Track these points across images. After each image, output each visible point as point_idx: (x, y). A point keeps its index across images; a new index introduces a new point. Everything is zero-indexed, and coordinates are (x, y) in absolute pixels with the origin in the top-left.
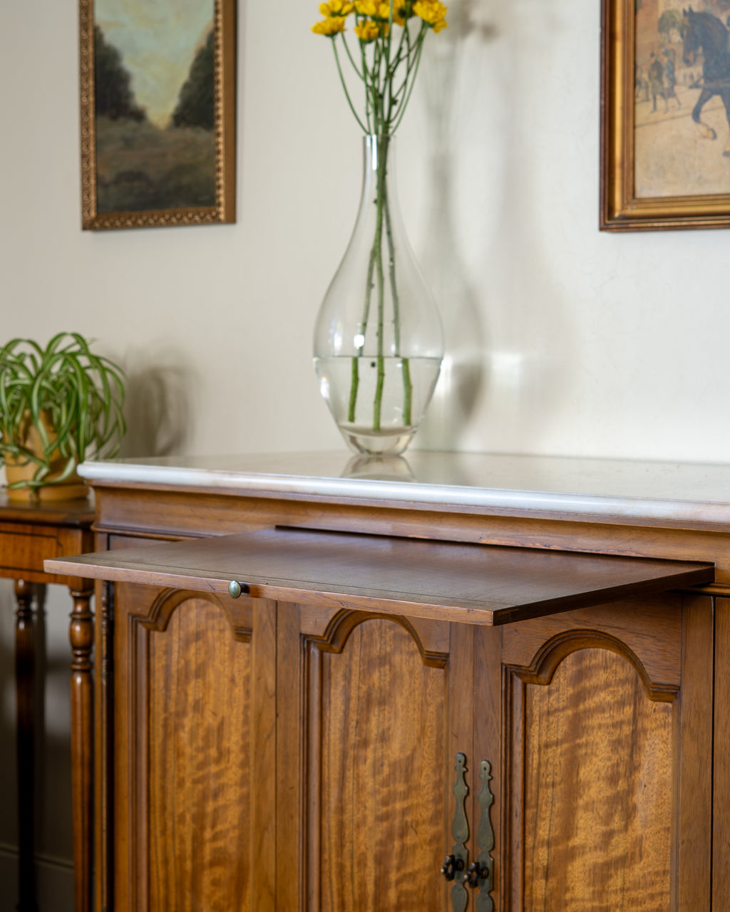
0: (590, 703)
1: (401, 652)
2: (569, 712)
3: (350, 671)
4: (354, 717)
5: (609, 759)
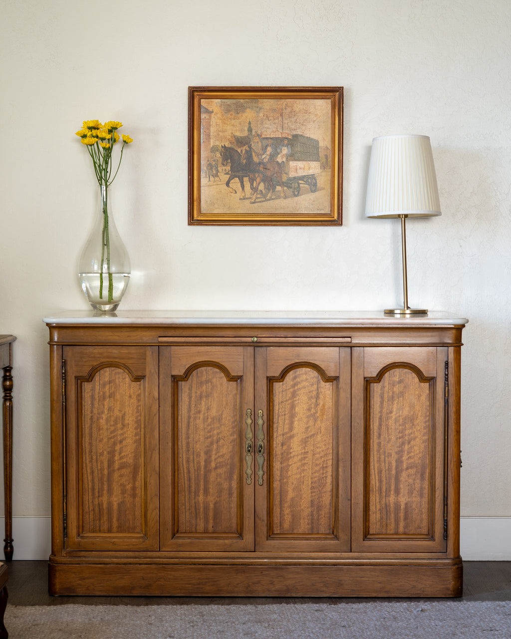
0: (300, 386)
1: (216, 378)
2: (291, 390)
3: (192, 387)
4: (193, 403)
5: (308, 403)
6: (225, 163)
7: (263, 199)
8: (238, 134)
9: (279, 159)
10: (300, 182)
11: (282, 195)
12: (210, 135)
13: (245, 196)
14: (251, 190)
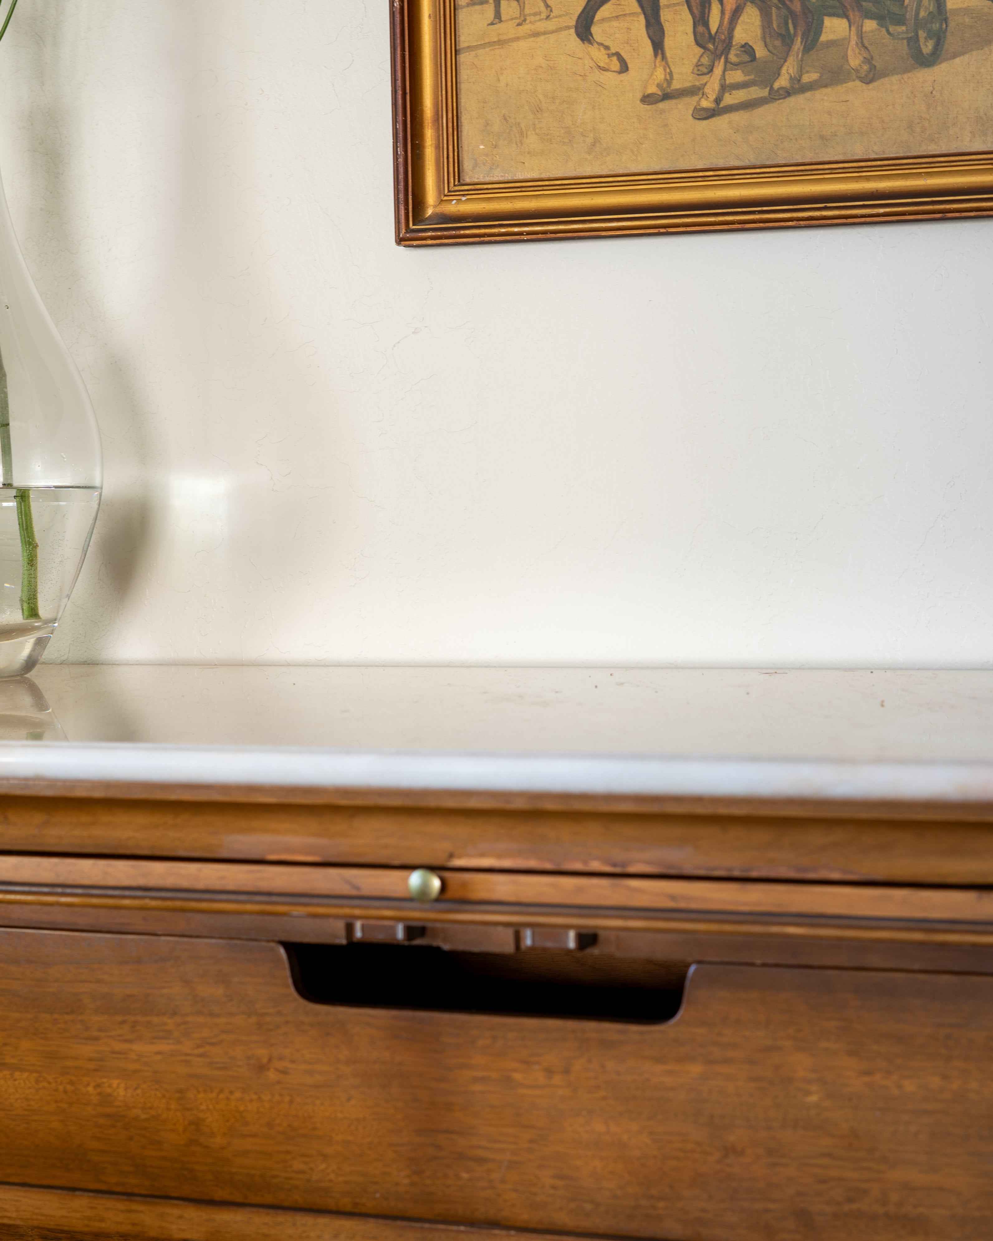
7: (756, 92)
11: (855, 60)
13: (669, 81)
14: (698, 51)
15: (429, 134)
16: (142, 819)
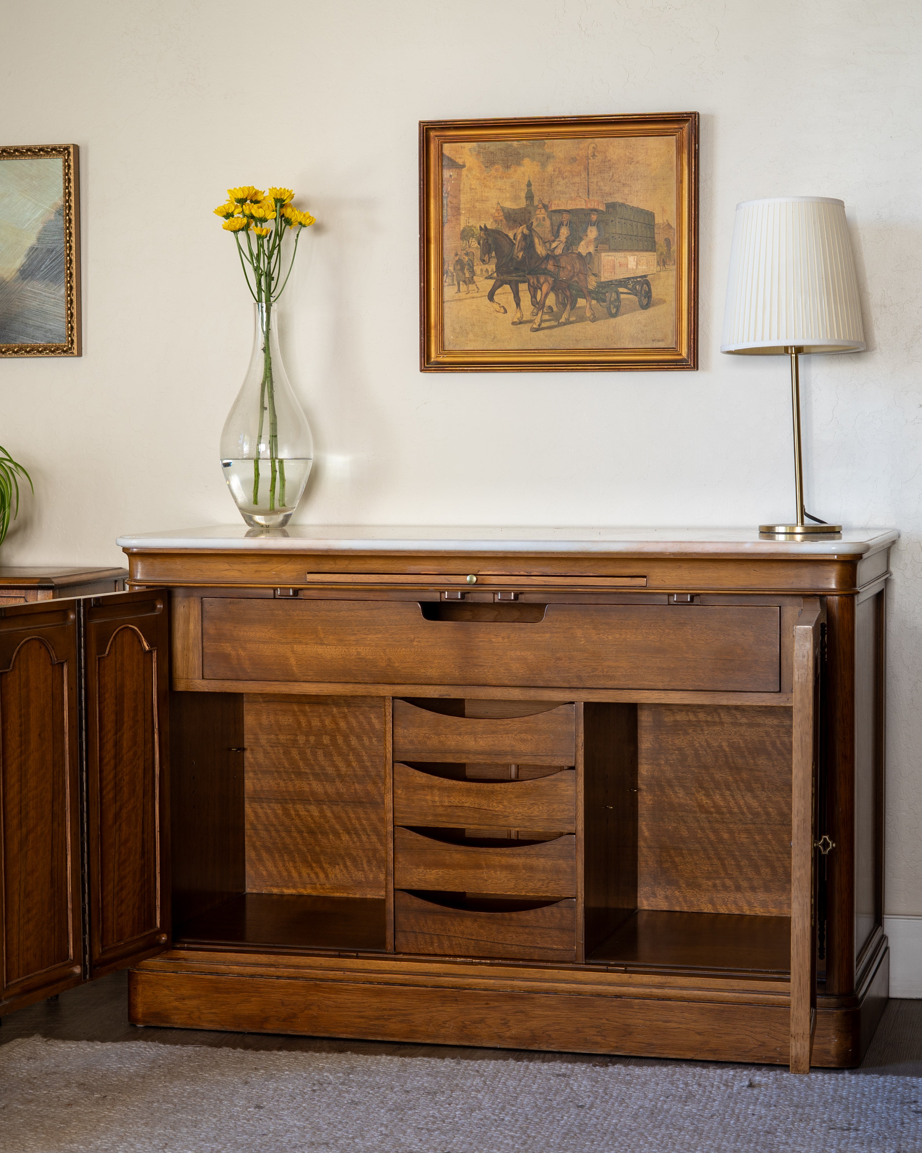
6: (486, 258)
7: (553, 323)
8: (509, 205)
9: (583, 248)
10: (621, 290)
11: (588, 314)
12: (459, 209)
13: (522, 318)
14: (533, 307)
15: (433, 332)
16: (381, 562)
